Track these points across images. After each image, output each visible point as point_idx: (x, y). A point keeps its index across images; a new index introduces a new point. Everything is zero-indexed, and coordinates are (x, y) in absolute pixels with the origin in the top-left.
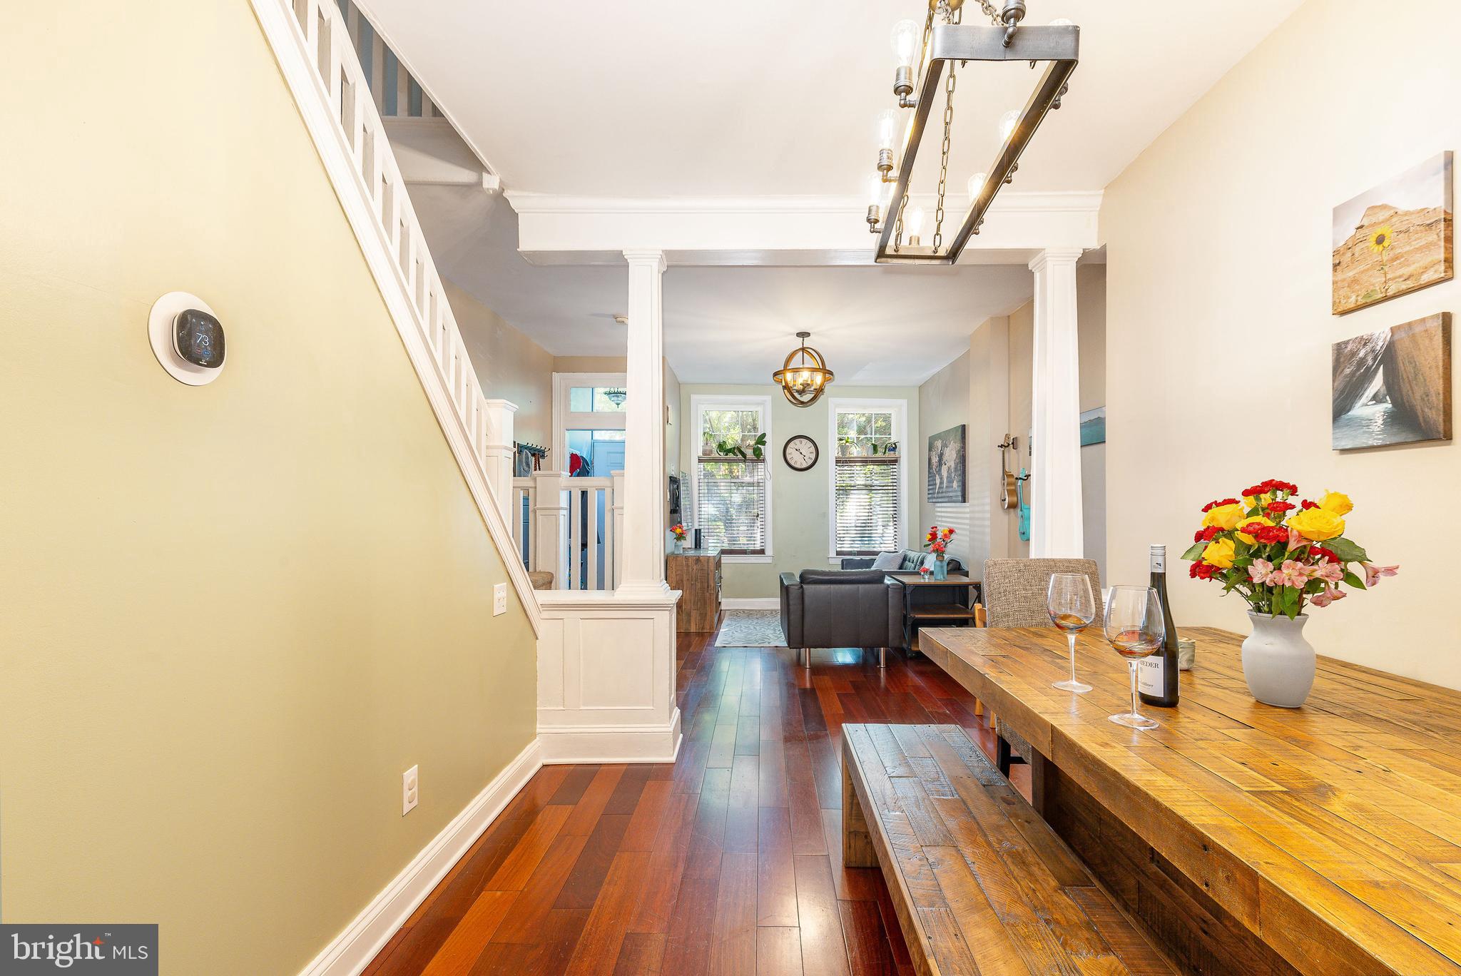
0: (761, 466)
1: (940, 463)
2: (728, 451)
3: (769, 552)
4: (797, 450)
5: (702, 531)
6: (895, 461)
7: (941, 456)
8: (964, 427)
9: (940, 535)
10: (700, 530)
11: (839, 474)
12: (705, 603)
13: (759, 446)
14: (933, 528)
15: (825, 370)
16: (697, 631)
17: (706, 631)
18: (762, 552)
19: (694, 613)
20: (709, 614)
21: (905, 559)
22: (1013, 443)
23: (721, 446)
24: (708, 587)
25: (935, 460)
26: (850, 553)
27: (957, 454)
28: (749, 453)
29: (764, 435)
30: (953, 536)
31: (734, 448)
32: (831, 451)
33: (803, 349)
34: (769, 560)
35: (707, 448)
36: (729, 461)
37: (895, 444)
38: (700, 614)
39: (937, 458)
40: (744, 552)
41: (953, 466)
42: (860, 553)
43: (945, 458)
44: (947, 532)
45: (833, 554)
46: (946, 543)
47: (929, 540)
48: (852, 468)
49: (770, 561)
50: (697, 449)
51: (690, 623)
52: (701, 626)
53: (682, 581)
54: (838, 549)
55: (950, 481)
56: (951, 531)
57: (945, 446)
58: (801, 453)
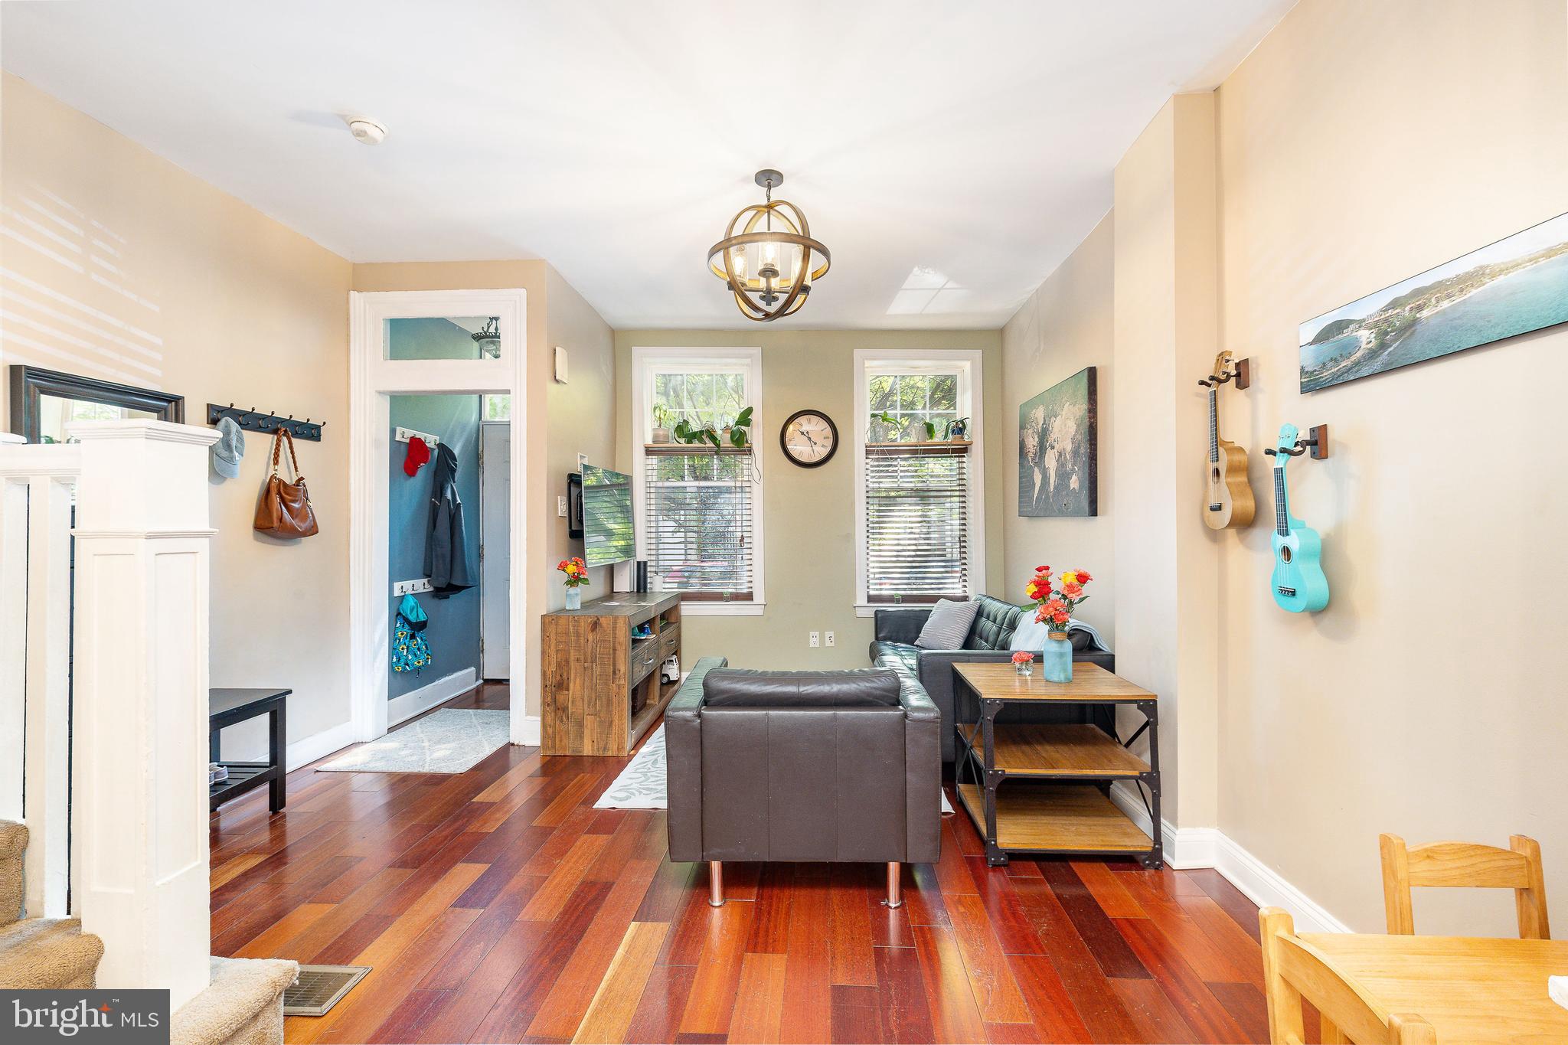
0: (745, 460)
1: (1042, 448)
2: (692, 437)
3: (759, 597)
4: (802, 433)
5: (649, 564)
6: (962, 451)
7: (1043, 435)
8: (1092, 373)
9: (1056, 585)
10: (645, 563)
11: (872, 471)
12: (609, 702)
13: (743, 428)
14: (1039, 569)
15: (809, 239)
16: (596, 754)
17: (610, 754)
18: (749, 597)
19: (589, 721)
20: (616, 722)
21: (980, 613)
22: (1238, 375)
23: (681, 429)
24: (614, 672)
25: (1032, 442)
26: (891, 599)
27: (1078, 426)
28: (725, 441)
29: (750, 410)
30: (1086, 589)
31: (702, 432)
32: (859, 433)
33: (770, 207)
34: (759, 611)
35: (661, 433)
36: (692, 453)
37: (962, 422)
38: (601, 722)
39: (1037, 439)
40: (718, 597)
41: (1069, 447)
42: (906, 599)
43: (1052, 437)
44: (1071, 578)
45: (861, 600)
46: (1071, 603)
47: (1033, 597)
48: (895, 463)
49: (761, 613)
50: (644, 432)
51: (582, 737)
52: (602, 745)
53: (567, 662)
54: (872, 593)
55: (1063, 476)
56: (1083, 578)
57: (1052, 414)
58: (809, 439)
